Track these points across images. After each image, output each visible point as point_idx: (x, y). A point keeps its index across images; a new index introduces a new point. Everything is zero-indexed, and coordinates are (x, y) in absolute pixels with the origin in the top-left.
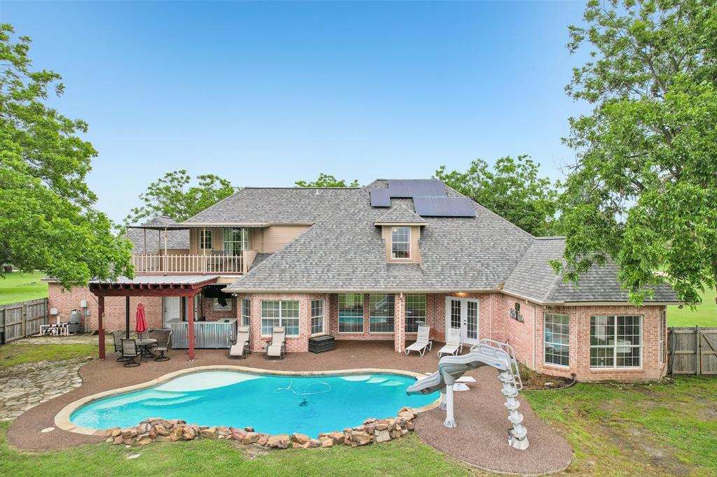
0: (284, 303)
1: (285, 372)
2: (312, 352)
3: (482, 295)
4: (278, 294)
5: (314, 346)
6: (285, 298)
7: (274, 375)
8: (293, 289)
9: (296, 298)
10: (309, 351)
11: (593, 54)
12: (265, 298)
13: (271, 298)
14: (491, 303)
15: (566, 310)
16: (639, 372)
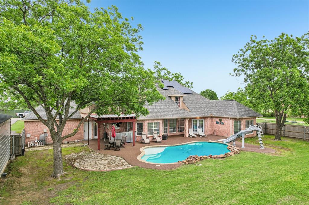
0: (154, 123)
1: (174, 145)
2: (164, 140)
3: (205, 118)
4: (153, 120)
5: (164, 137)
6: (155, 121)
7: (171, 146)
8: (159, 118)
9: (159, 121)
10: (162, 139)
11: (238, 52)
12: (149, 122)
13: (151, 122)
14: (209, 120)
15: (240, 120)
16: (253, 135)
